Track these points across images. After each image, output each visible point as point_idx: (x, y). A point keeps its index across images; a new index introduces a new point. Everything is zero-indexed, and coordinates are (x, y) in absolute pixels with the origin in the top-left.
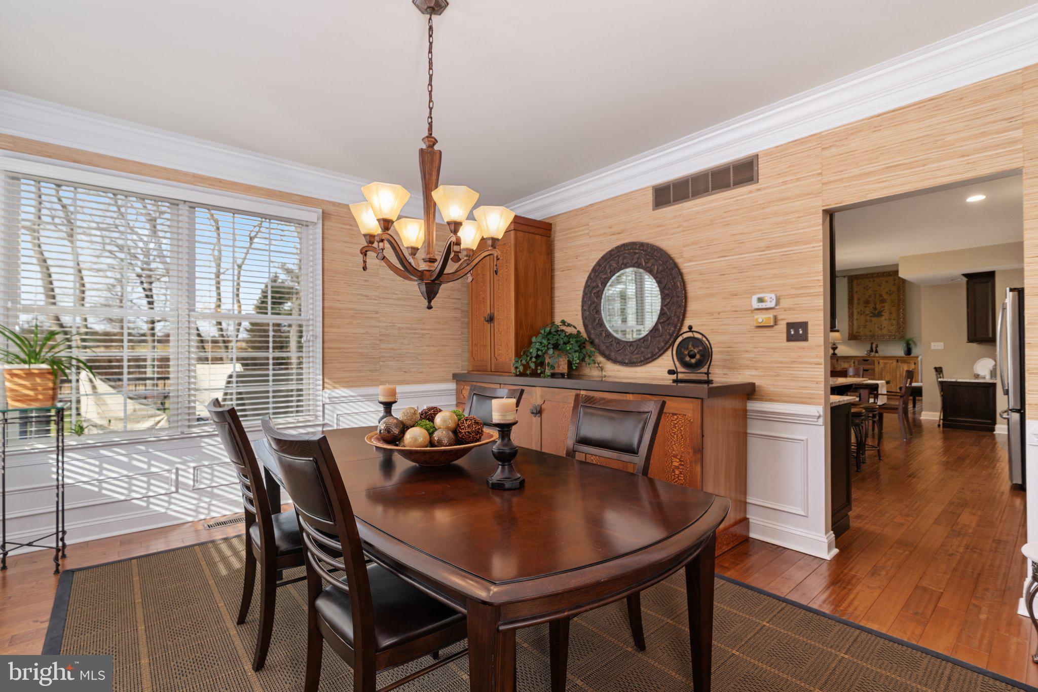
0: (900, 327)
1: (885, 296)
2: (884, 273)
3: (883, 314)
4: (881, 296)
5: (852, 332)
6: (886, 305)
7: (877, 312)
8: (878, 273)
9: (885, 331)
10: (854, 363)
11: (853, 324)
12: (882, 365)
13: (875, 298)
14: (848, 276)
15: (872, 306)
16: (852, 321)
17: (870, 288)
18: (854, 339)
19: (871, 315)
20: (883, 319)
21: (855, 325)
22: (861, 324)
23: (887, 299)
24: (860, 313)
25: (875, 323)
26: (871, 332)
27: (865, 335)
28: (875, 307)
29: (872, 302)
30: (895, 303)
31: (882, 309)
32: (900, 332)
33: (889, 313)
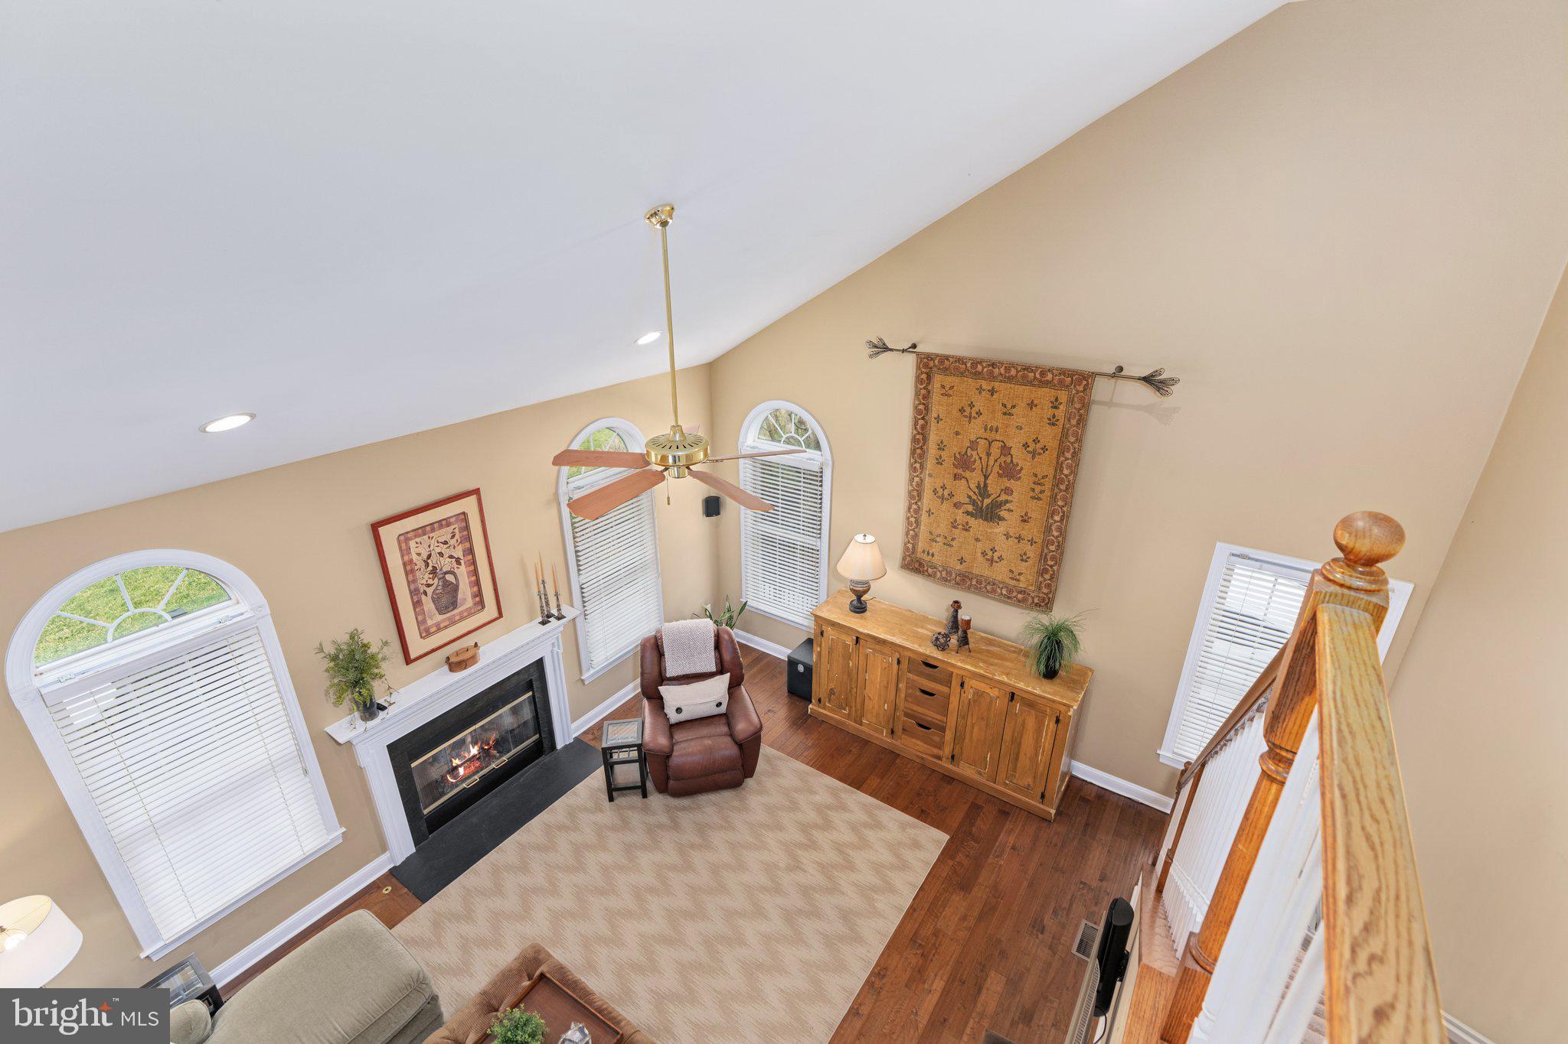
0: (1045, 571)
1: (1018, 456)
2: (1027, 368)
3: (1003, 514)
4: (1006, 450)
5: (914, 547)
6: (1020, 488)
7: (987, 501)
8: (1010, 366)
9: (1000, 573)
10: (899, 662)
11: (917, 523)
12: (969, 692)
13: (988, 454)
14: (920, 354)
16: (916, 512)
17: (979, 413)
18: (917, 571)
19: (970, 508)
20: (999, 529)
21: (923, 529)
22: (939, 532)
23: (1022, 469)
24: (940, 494)
25: (977, 540)
26: (961, 563)
27: (945, 569)
28: (986, 485)
29: (978, 464)
30: (1043, 488)
31: (1003, 497)
32: (1043, 585)
33: (1022, 517)
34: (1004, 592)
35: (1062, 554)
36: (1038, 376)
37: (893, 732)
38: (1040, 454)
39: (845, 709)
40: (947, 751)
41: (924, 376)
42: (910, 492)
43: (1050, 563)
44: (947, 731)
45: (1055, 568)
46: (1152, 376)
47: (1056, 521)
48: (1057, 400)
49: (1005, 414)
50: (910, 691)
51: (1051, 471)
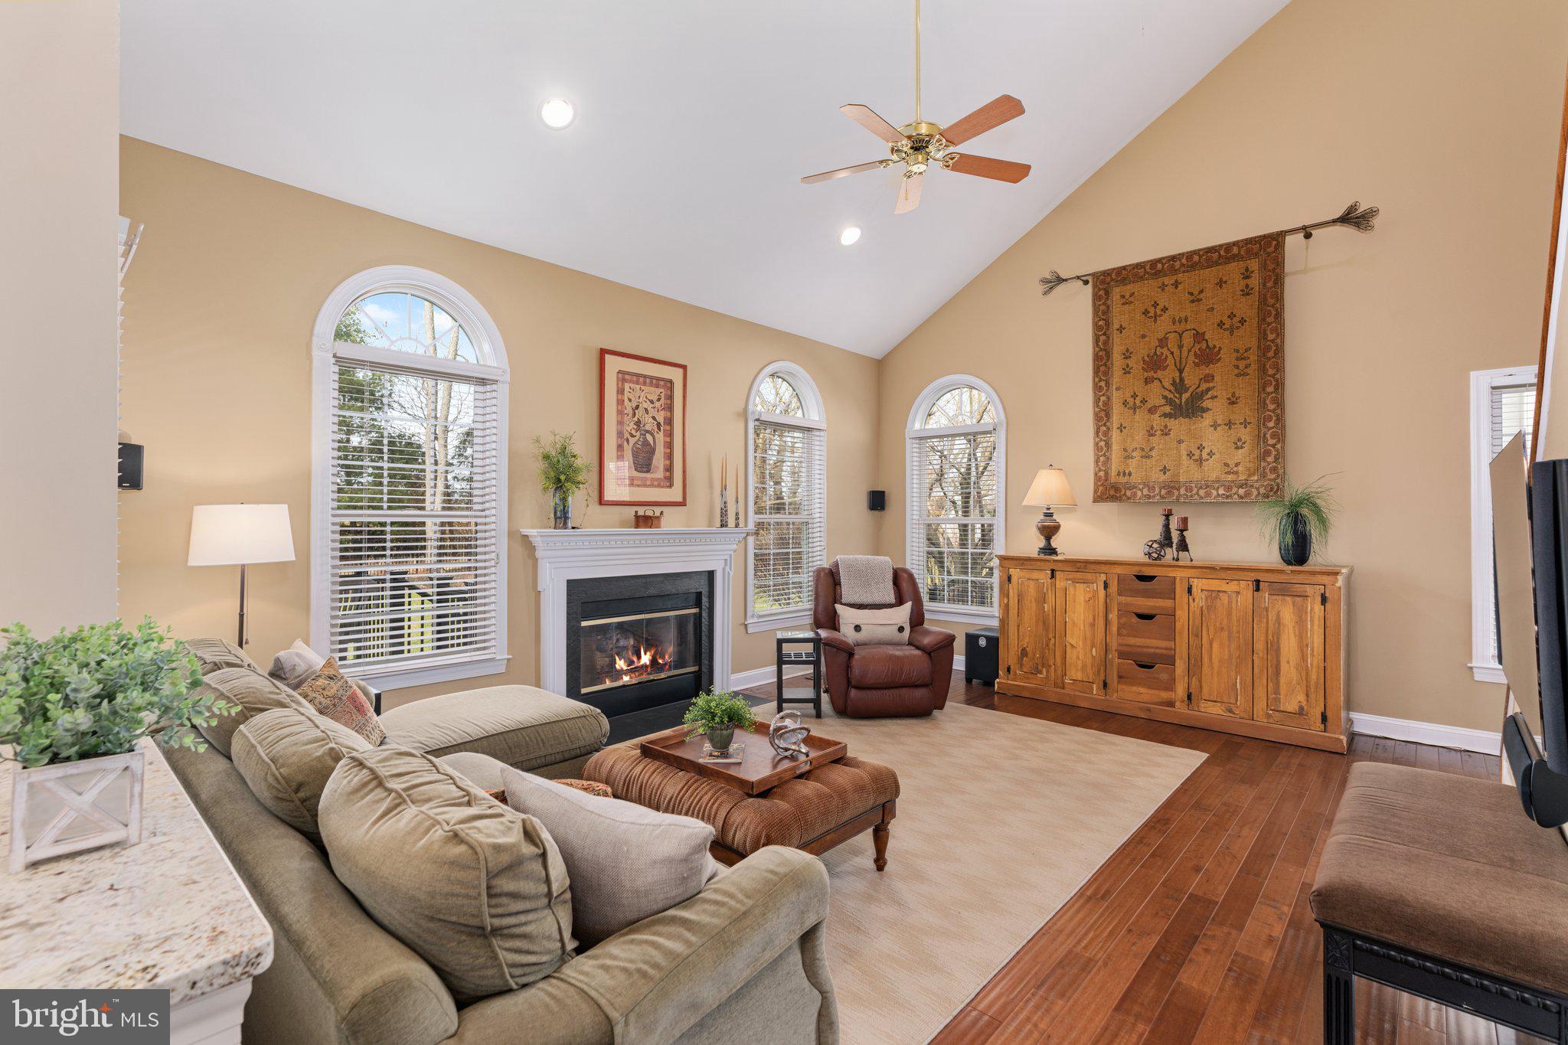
0: (1267, 453)
1: (1214, 337)
3: (1206, 404)
4: (1199, 337)
5: (1107, 474)
6: (1220, 371)
7: (1185, 396)
8: (1190, 255)
9: (1213, 470)
10: (1106, 586)
11: (1108, 445)
12: (1200, 599)
13: (1180, 347)
14: (1093, 275)
15: (1168, 376)
16: (1106, 434)
17: (1165, 309)
18: (1113, 498)
19: (1167, 409)
20: (1207, 420)
21: (1116, 449)
22: (1135, 445)
23: (1220, 349)
24: (1131, 404)
25: (1180, 442)
26: (1165, 473)
27: (1146, 485)
28: (1182, 379)
29: (1170, 361)
30: (1248, 362)
31: (1204, 386)
32: (1268, 471)
33: (1229, 399)
34: (1221, 492)
35: (1284, 427)
36: (1222, 253)
37: (1105, 685)
38: (1238, 328)
39: (1041, 673)
40: (1180, 691)
41: (1102, 293)
42: (1096, 415)
43: (1271, 442)
44: (1178, 663)
45: (1279, 446)
46: (1348, 214)
47: (1269, 394)
48: (1247, 269)
49: (1193, 301)
50: (1123, 620)
51: (1254, 343)
